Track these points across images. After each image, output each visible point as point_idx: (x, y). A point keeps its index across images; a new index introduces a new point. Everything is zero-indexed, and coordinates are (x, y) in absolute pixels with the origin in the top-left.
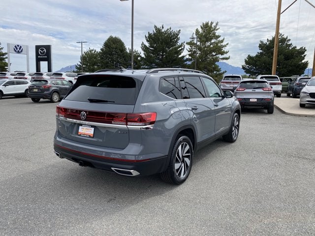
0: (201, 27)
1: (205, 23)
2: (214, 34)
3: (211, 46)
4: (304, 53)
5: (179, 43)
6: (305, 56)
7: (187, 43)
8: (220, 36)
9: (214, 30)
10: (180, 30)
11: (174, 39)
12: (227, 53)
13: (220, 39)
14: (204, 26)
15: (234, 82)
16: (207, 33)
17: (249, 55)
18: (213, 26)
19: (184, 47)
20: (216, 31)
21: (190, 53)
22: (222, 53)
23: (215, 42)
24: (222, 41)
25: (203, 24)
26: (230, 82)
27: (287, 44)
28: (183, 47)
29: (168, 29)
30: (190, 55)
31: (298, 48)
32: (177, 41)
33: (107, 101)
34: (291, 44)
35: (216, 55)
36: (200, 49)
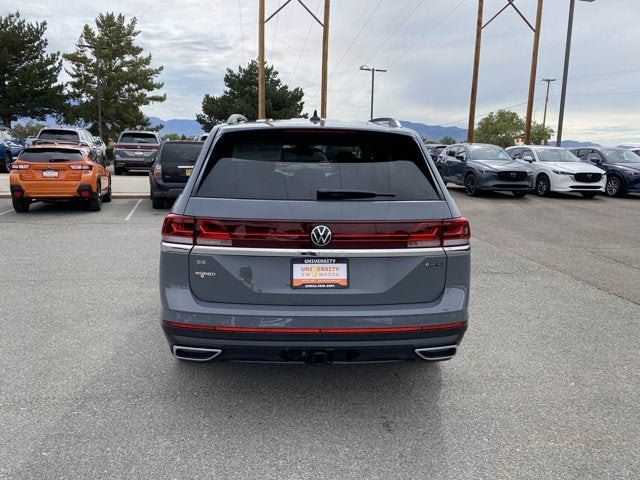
0: (98, 24)
1: (105, 15)
2: (129, 43)
3: (125, 69)
4: (300, 98)
5: (47, 53)
6: (302, 104)
7: (67, 57)
8: (141, 50)
9: (129, 33)
10: (45, 23)
11: (31, 41)
12: (159, 86)
13: (143, 55)
14: (103, 21)
15: (142, 147)
16: (112, 38)
17: (207, 96)
18: (125, 25)
19: (60, 64)
20: (133, 38)
21: (76, 80)
22: (150, 88)
23: (131, 62)
24: (147, 61)
25: (102, 17)
26: (135, 147)
27: (272, 80)
28: (57, 65)
29: (11, 16)
30: (74, 85)
31: (291, 89)
32: (39, 48)
33: (373, 195)
34: (279, 81)
35: (137, 90)
36: (100, 73)
